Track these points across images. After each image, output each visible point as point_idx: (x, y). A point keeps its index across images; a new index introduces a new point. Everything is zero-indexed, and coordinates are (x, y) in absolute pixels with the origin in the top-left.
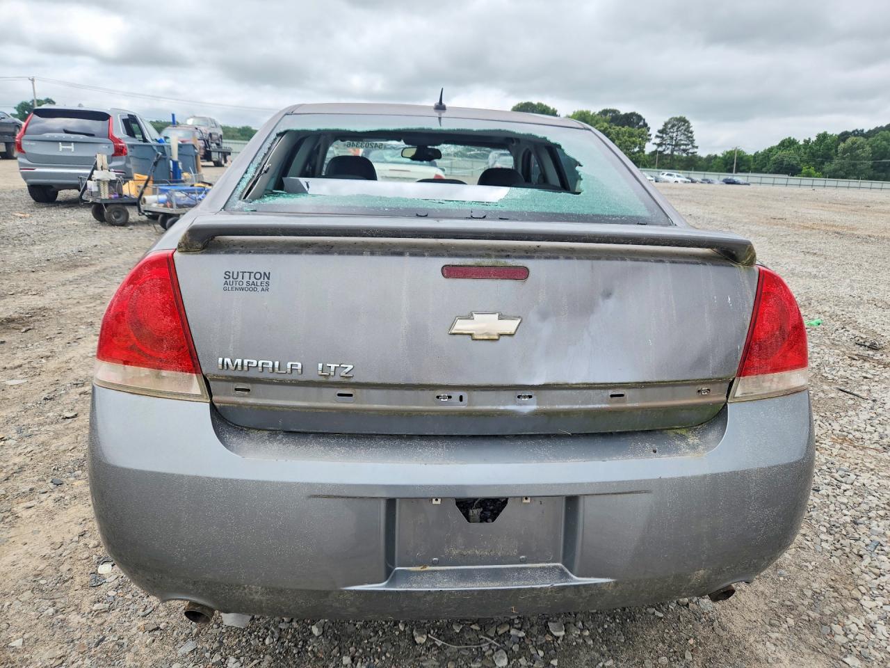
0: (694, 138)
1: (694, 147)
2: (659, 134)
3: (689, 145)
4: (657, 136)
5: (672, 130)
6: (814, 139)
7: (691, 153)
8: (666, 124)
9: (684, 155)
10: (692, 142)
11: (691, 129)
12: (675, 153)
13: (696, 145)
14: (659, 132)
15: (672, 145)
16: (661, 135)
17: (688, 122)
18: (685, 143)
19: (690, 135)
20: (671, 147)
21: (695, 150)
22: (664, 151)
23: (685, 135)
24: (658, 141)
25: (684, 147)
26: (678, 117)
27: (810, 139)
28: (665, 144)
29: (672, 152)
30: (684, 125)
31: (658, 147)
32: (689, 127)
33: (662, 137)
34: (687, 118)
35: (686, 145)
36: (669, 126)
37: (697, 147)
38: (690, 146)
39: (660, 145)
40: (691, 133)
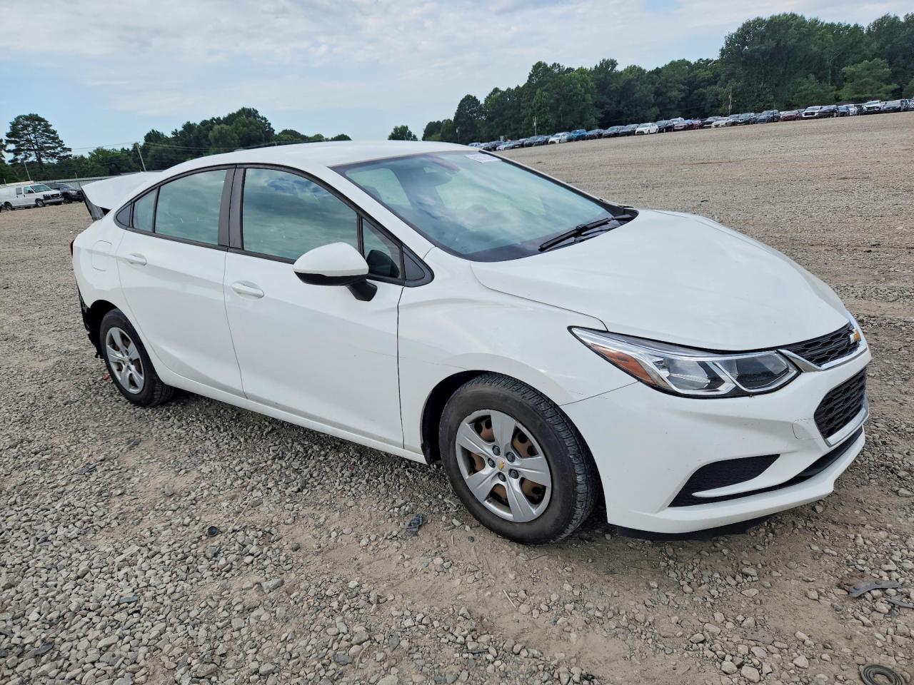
0: (61, 138)
1: (65, 149)
2: (7, 138)
3: (57, 147)
4: (8, 142)
5: (26, 132)
6: (180, 129)
7: (64, 157)
8: (14, 126)
9: (55, 161)
10: (60, 143)
11: (51, 128)
12: (44, 160)
13: (67, 146)
14: (8, 135)
15: (34, 150)
16: (13, 139)
17: (43, 120)
18: (51, 145)
19: (52, 135)
20: (32, 153)
21: (69, 153)
22: (26, 158)
23: (47, 136)
24: (12, 147)
25: (52, 151)
26: (27, 114)
27: (176, 130)
28: (24, 150)
29: (39, 159)
30: (40, 125)
31: (16, 154)
32: (47, 126)
33: (14, 142)
34: (41, 115)
35: (54, 148)
36: (20, 126)
37: (70, 150)
38: (59, 149)
39: (16, 152)
40: (54, 132)
